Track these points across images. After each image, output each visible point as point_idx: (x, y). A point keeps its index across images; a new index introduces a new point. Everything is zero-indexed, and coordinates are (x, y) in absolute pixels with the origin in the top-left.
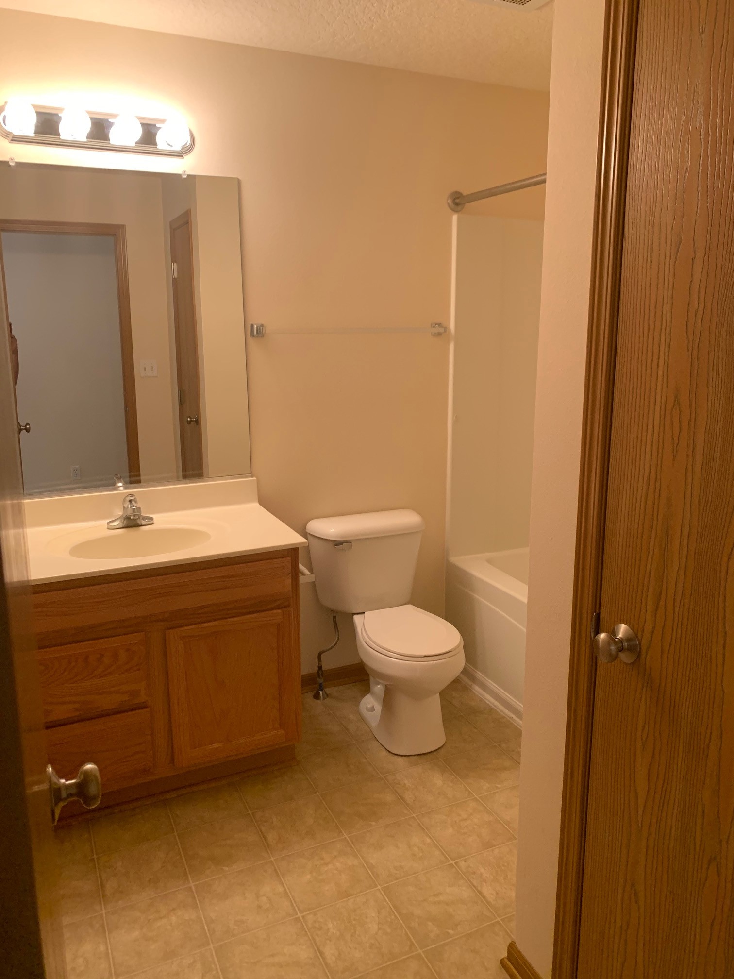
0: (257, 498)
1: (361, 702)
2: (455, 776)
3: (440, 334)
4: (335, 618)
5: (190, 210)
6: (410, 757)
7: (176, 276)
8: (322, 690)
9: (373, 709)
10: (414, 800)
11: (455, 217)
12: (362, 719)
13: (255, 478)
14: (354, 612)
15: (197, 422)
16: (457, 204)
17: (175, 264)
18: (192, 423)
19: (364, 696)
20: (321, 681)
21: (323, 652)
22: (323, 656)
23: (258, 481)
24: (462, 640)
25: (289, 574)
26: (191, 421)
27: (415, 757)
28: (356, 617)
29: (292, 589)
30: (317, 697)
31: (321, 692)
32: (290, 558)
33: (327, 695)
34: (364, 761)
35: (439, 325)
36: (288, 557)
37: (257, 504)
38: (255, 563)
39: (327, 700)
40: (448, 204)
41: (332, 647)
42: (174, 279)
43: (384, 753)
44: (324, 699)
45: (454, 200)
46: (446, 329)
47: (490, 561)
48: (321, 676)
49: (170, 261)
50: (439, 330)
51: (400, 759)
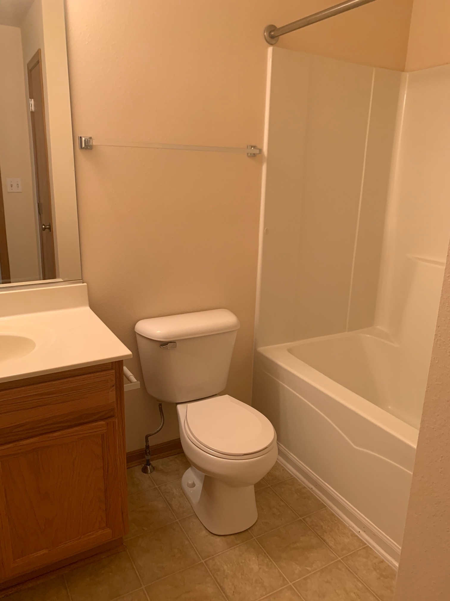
0: (88, 302)
1: (184, 476)
2: (269, 559)
3: (254, 155)
4: (160, 405)
5: (40, 50)
6: (228, 537)
7: (33, 110)
8: (149, 465)
9: (193, 485)
10: (234, 592)
11: (270, 49)
12: (184, 494)
13: (85, 284)
14: (178, 402)
15: (50, 229)
16: (272, 37)
17: (32, 100)
18: (46, 229)
19: (186, 469)
20: (148, 457)
21: (150, 435)
22: (149, 438)
23: (88, 286)
24: (276, 435)
25: (113, 386)
26: (45, 228)
27: (232, 537)
28: (179, 407)
29: (117, 400)
30: (145, 470)
31: (148, 467)
32: (114, 371)
33: (154, 468)
34: (187, 542)
35: (254, 147)
36: (112, 369)
37: (88, 308)
38: (76, 378)
39: (154, 473)
40: (264, 35)
41: (158, 432)
42: (32, 112)
43: (204, 532)
44: (151, 472)
45: (270, 32)
46: (261, 151)
47: (290, 351)
48: (148, 454)
49: (29, 97)
50: (253, 151)
51: (218, 539)
